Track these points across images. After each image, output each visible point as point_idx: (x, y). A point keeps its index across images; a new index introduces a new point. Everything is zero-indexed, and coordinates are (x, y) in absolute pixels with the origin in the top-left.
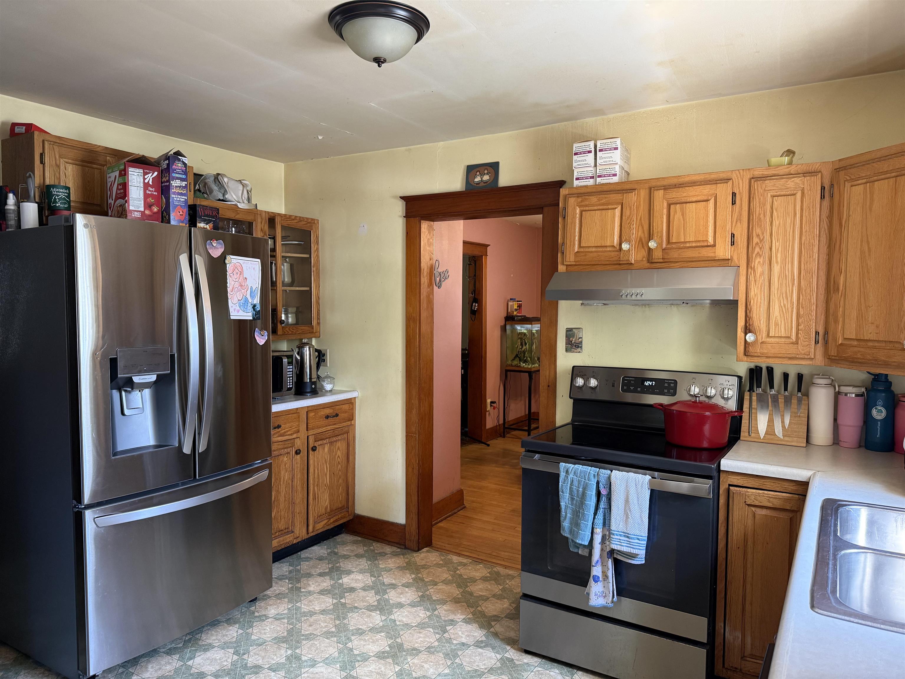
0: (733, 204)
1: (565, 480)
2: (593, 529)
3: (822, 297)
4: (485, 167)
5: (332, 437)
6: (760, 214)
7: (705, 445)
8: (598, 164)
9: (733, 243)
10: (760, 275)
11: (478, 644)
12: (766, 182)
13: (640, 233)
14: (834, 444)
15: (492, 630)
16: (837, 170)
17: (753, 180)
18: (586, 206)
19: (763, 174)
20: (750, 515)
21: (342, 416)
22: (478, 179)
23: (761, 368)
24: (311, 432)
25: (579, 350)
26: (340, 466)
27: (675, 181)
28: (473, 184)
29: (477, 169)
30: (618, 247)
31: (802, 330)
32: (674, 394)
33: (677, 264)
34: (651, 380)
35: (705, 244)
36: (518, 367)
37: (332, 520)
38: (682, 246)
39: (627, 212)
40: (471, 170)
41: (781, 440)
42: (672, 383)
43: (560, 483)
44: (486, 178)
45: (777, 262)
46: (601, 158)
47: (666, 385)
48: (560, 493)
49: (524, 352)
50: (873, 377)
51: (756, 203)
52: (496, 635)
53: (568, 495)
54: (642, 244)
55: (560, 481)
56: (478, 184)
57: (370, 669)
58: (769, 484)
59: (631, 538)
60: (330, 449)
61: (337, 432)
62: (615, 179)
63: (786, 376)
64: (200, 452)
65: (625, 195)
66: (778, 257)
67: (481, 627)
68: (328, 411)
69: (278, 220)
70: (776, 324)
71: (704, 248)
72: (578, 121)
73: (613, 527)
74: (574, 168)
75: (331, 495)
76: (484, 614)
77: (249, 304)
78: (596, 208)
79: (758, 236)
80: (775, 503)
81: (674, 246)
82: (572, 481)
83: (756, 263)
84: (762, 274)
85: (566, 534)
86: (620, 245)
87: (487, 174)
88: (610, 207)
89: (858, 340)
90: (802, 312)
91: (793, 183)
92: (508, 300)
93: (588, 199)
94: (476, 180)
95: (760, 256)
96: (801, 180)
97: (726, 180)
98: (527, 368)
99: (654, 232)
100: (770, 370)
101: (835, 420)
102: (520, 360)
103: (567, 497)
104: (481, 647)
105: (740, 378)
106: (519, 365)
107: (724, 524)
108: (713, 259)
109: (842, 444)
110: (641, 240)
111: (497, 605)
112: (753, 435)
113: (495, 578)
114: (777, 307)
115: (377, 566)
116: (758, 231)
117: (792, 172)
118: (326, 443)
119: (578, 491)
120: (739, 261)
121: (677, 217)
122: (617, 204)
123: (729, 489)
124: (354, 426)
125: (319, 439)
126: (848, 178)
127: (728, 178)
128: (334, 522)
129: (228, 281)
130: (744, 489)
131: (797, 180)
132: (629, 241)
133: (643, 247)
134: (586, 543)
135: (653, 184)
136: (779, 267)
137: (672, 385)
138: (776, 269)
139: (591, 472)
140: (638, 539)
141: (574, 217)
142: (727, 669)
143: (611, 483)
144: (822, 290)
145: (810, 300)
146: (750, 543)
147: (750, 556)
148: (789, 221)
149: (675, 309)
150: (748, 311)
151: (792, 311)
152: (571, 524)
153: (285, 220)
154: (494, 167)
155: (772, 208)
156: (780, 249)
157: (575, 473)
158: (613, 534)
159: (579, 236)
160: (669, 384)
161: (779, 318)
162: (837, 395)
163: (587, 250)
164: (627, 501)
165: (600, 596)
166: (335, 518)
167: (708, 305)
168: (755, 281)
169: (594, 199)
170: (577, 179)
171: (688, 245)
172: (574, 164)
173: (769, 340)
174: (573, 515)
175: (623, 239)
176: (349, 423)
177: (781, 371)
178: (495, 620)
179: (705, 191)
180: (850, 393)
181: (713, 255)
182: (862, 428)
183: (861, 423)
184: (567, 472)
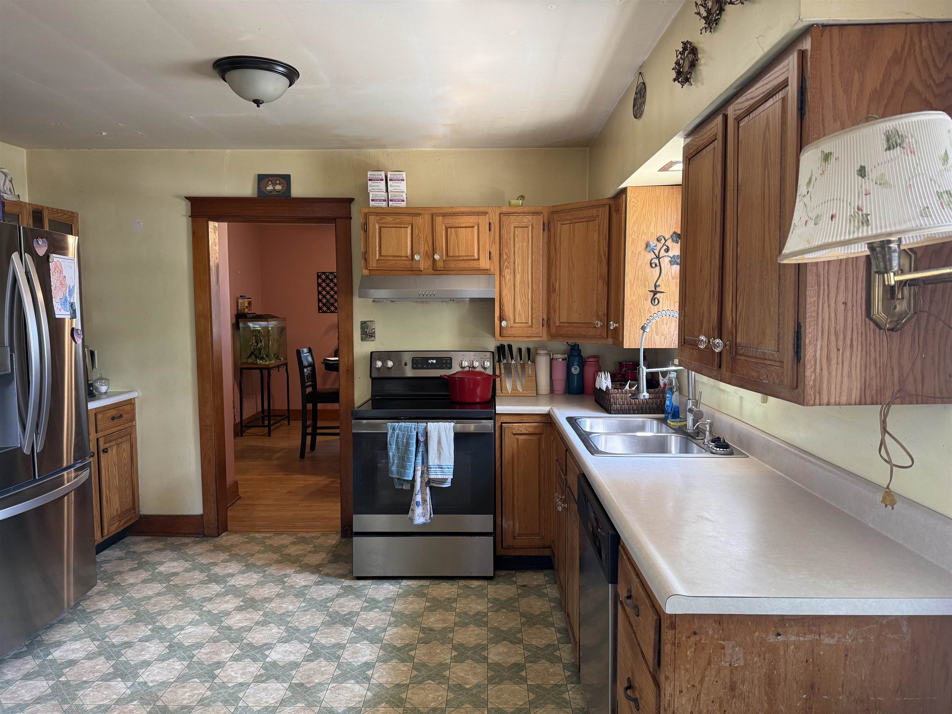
0: (489, 231)
1: (392, 435)
2: (415, 467)
3: (545, 296)
4: (277, 178)
5: (118, 439)
6: (507, 239)
7: (478, 400)
8: (389, 191)
9: (490, 258)
10: (509, 281)
11: (317, 584)
12: (511, 217)
13: (426, 248)
14: (551, 393)
15: (322, 573)
16: (553, 213)
17: (502, 215)
18: (384, 223)
19: (508, 211)
20: (515, 441)
21: (125, 416)
22: (270, 188)
23: (504, 346)
24: (99, 435)
25: (373, 338)
26: (126, 467)
27: (449, 211)
28: (265, 192)
29: (269, 179)
30: (410, 258)
31: (534, 318)
32: (450, 368)
33: (454, 272)
34: (433, 358)
35: (472, 258)
36: (254, 364)
37: (122, 522)
38: (457, 259)
39: (416, 231)
40: (262, 179)
41: (522, 393)
42: (448, 360)
43: (388, 438)
44: (278, 187)
45: (519, 272)
46: (391, 186)
47: (444, 361)
48: (389, 446)
49: (260, 350)
50: (571, 347)
51: (504, 232)
52: (328, 575)
53: (394, 446)
54: (428, 256)
55: (388, 437)
56: (270, 192)
57: (237, 619)
58: (525, 418)
59: (444, 468)
60: (117, 451)
61: (122, 433)
62: (403, 204)
63: (520, 350)
64: (38, 452)
65: (414, 218)
66: (519, 268)
67: (313, 573)
68: (113, 412)
69: (45, 213)
70: (519, 315)
71: (472, 261)
72: (362, 150)
73: (431, 463)
74: (369, 191)
75: (120, 498)
76: (309, 565)
77: (68, 303)
78: (391, 225)
79: (506, 254)
80: (530, 430)
81: (451, 258)
82: (398, 435)
83: (506, 272)
84: (510, 280)
85: (395, 476)
86: (412, 255)
87: (279, 184)
88: (403, 226)
89: (568, 323)
90: (534, 306)
91: (527, 220)
92: (238, 297)
93: (385, 218)
94: (268, 188)
95: (508, 268)
96: (531, 217)
97: (485, 213)
98: (265, 365)
99: (437, 247)
100: (510, 347)
101: (551, 377)
102: (256, 358)
103: (394, 448)
104: (321, 585)
105: (492, 352)
106: (255, 362)
107: (499, 450)
108: (478, 269)
109: (555, 392)
110: (427, 253)
111: (316, 557)
112: (504, 392)
113: (303, 541)
114: (519, 303)
115: (186, 554)
116: (507, 251)
117: (525, 212)
118: (113, 445)
119: (403, 442)
120: (494, 271)
121: (452, 238)
122: (409, 224)
123: (501, 425)
124: (135, 426)
125: (107, 441)
126: (560, 219)
127: (486, 212)
128: (125, 523)
129: (52, 279)
130: (511, 424)
131: (529, 217)
132: (419, 253)
133: (429, 258)
134: (411, 479)
135: (434, 211)
136: (520, 275)
137: (448, 361)
138: (518, 277)
139: (413, 426)
140: (448, 468)
141: (374, 232)
142: (505, 548)
143: (427, 432)
144: (545, 292)
145: (539, 298)
146: (516, 460)
147: (516, 468)
148: (525, 245)
149: (445, 304)
150: (502, 306)
151: (529, 305)
152: (398, 467)
153: (51, 213)
154: (286, 179)
155: (514, 235)
156: (520, 264)
157: (400, 429)
158: (431, 468)
159: (379, 247)
160: (446, 360)
161: (521, 310)
162: (551, 360)
163: (386, 258)
164: (439, 442)
165: (421, 517)
166: (125, 520)
167: (468, 302)
168: (506, 285)
169: (390, 219)
170: (373, 200)
171: (461, 258)
172: (369, 188)
173: (515, 325)
174: (399, 460)
175: (414, 252)
176: (131, 424)
177: (516, 347)
178: (321, 567)
179: (470, 220)
180: (559, 359)
181: (478, 266)
182: (566, 380)
183: (565, 378)
184: (394, 429)
